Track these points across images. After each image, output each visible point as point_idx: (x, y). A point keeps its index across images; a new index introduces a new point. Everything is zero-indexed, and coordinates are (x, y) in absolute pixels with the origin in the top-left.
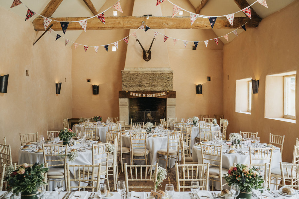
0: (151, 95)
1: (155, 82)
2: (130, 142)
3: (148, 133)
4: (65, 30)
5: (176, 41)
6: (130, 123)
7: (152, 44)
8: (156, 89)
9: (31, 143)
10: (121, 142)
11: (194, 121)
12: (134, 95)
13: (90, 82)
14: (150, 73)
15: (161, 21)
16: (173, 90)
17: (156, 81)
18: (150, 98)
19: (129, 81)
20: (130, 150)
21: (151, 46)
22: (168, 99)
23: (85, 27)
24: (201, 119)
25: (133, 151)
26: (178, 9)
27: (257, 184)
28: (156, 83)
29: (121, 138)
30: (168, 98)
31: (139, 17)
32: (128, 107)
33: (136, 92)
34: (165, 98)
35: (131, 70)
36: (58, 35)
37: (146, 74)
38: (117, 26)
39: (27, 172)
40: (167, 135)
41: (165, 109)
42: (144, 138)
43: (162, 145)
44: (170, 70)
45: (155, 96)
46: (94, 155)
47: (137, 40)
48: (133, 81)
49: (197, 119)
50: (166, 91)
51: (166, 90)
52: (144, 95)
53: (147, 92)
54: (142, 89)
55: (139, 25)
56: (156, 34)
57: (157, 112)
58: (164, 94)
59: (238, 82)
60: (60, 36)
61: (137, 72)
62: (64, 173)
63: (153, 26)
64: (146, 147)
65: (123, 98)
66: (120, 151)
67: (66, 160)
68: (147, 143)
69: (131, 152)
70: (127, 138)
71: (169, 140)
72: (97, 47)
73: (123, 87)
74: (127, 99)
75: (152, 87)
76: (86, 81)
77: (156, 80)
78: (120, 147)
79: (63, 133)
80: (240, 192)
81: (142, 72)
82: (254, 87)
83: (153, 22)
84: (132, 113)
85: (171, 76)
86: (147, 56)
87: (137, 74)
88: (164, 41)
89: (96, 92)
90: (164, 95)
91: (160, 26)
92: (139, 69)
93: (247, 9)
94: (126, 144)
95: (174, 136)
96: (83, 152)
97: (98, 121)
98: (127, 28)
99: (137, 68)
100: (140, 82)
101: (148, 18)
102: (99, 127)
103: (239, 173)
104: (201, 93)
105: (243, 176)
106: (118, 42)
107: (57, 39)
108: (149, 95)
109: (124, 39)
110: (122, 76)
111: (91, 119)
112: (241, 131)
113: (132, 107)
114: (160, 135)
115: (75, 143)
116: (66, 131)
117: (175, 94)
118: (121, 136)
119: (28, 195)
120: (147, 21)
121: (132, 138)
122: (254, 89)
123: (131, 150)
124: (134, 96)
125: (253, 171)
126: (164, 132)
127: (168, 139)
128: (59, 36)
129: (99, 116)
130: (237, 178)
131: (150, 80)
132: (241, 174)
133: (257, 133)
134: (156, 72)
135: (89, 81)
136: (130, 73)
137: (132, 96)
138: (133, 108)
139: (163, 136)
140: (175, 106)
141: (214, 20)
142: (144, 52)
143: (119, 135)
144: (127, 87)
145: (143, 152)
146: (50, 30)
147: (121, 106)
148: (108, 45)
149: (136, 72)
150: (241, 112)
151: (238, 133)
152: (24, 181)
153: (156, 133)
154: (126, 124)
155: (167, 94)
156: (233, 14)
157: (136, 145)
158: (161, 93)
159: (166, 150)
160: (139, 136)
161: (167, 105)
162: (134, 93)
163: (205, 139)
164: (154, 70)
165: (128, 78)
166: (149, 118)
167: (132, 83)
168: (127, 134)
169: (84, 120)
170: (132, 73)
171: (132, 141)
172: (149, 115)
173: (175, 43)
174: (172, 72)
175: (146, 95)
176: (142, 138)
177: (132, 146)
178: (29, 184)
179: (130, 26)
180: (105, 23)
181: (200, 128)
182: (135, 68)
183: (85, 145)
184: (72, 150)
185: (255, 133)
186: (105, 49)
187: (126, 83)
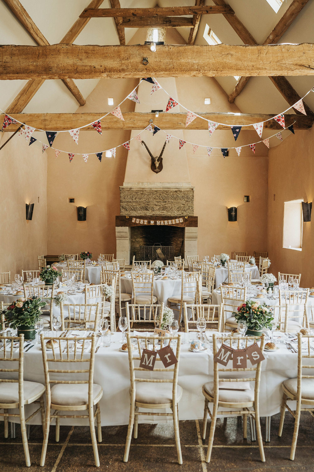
0: (162, 222)
1: (168, 204)
2: (132, 286)
3: (156, 274)
4: (52, 142)
5: (196, 148)
6: (131, 263)
7: (164, 148)
8: (169, 214)
9: (4, 285)
10: (120, 287)
11: (221, 261)
12: (137, 222)
13: (73, 202)
14: (162, 190)
15: (176, 119)
16: (195, 215)
17: (169, 202)
18: (160, 226)
19: (130, 202)
20: (131, 297)
21: (163, 151)
22: (186, 228)
23: (76, 138)
24: (233, 258)
25: (135, 298)
26: (193, 116)
27: (265, 320)
28: (170, 205)
29: (120, 280)
30: (187, 226)
31: (145, 114)
32: (128, 239)
33: (140, 217)
34: (182, 226)
35: (133, 186)
36: (32, 138)
37: (155, 191)
38: (115, 126)
39: (26, 305)
40: (181, 277)
41: (183, 242)
42: (151, 281)
43: (175, 291)
44: (190, 186)
45: (167, 224)
46: (87, 298)
47: (143, 142)
48: (136, 202)
49: (227, 257)
50: (183, 217)
51: (184, 215)
52: (152, 222)
53: (157, 218)
54: (149, 213)
55: (145, 125)
56: (168, 137)
57: (170, 247)
58: (181, 220)
59: (287, 204)
60: (35, 140)
61: (142, 188)
62: (50, 321)
63: (164, 126)
64: (153, 292)
65: (122, 226)
66: (118, 299)
67: (52, 304)
68: (155, 288)
69: (134, 299)
70: (128, 281)
71: (183, 284)
72: (86, 156)
73: (122, 210)
74: (128, 227)
75: (163, 210)
76: (68, 200)
77: (169, 200)
78: (119, 293)
79: (46, 272)
80: (248, 330)
81: (149, 189)
82: (305, 212)
83: (164, 120)
84: (135, 248)
85: (191, 194)
86: (157, 165)
87: (142, 191)
88: (180, 148)
89: (83, 218)
90: (181, 222)
91: (174, 126)
92: (145, 184)
93: (279, 116)
94: (127, 288)
95: (190, 279)
96: (72, 296)
97: (87, 258)
98: (128, 129)
99: (142, 183)
100: (146, 203)
101: (157, 116)
102: (88, 268)
103: (247, 309)
104: (236, 220)
105: (251, 312)
106: (115, 148)
107: (30, 144)
108: (159, 222)
109: (124, 145)
110: (120, 194)
111: (76, 256)
112: (279, 273)
113: (135, 239)
114: (172, 278)
115: (61, 286)
116: (49, 270)
117: (197, 221)
118: (120, 278)
119: (25, 330)
120: (155, 119)
121: (134, 281)
122: (305, 215)
123: (133, 297)
124: (137, 224)
125: (262, 307)
126: (178, 274)
127: (182, 282)
128: (33, 140)
129: (88, 252)
130: (245, 315)
131: (161, 201)
132: (250, 311)
133: (300, 275)
134: (170, 189)
135: (72, 200)
136: (132, 189)
137: (135, 223)
138: (136, 241)
139: (176, 279)
140: (197, 238)
141: (237, 130)
142: (153, 160)
143: (117, 277)
144: (127, 210)
145: (150, 299)
146: (21, 130)
147: (119, 237)
148: (102, 153)
149: (140, 188)
150: (290, 248)
151: (271, 274)
152: (23, 314)
153: (167, 274)
154: (125, 264)
155: (185, 220)
156: (263, 123)
157: (140, 290)
158: (177, 220)
159: (179, 298)
160: (144, 278)
161: (186, 237)
162: (137, 220)
163: (232, 282)
164: (167, 186)
165: (129, 197)
166: (160, 256)
167: (134, 204)
168: (128, 276)
169: (66, 257)
170: (135, 189)
171: (134, 284)
172: (159, 251)
173: (195, 150)
174: (193, 189)
175: (155, 223)
176: (147, 281)
177: (135, 292)
178: (28, 318)
179: (132, 126)
180: (101, 133)
181: (229, 269)
182: (139, 183)
183: (73, 288)
184: (59, 293)
185: (298, 275)
186: (97, 158)
187: (126, 204)
